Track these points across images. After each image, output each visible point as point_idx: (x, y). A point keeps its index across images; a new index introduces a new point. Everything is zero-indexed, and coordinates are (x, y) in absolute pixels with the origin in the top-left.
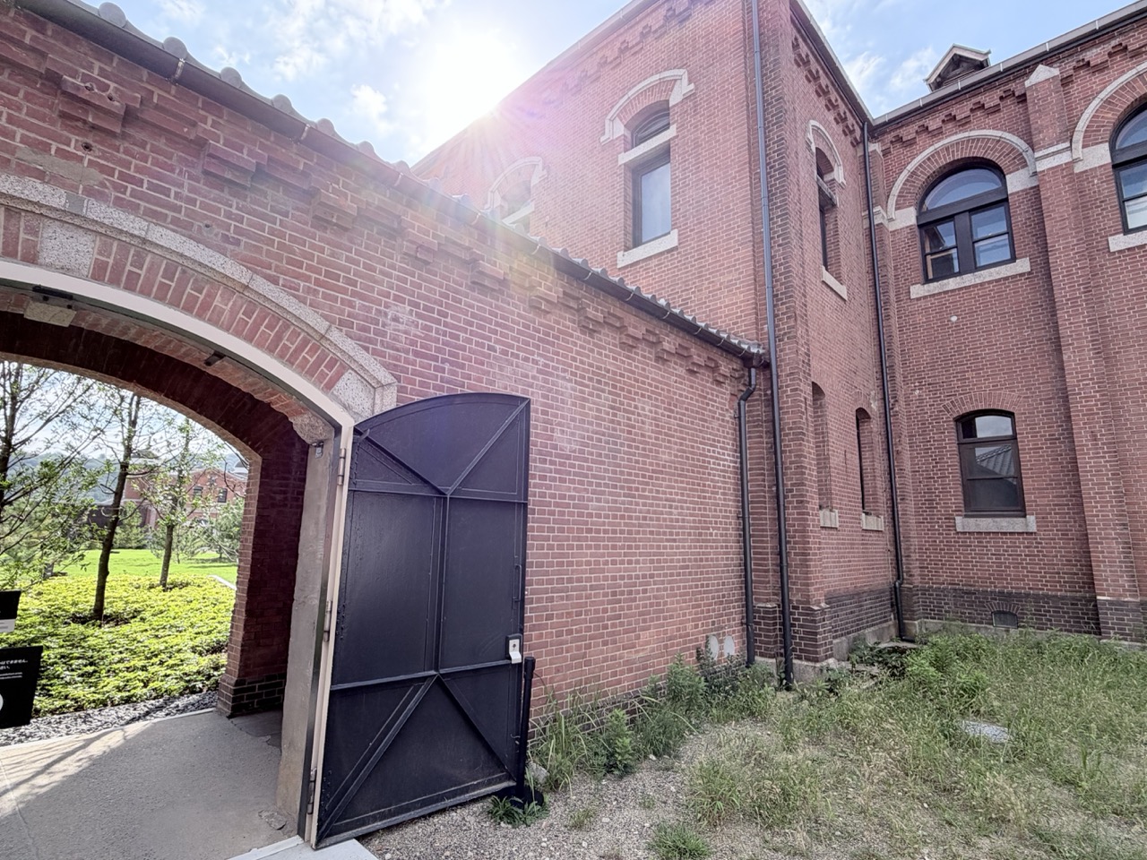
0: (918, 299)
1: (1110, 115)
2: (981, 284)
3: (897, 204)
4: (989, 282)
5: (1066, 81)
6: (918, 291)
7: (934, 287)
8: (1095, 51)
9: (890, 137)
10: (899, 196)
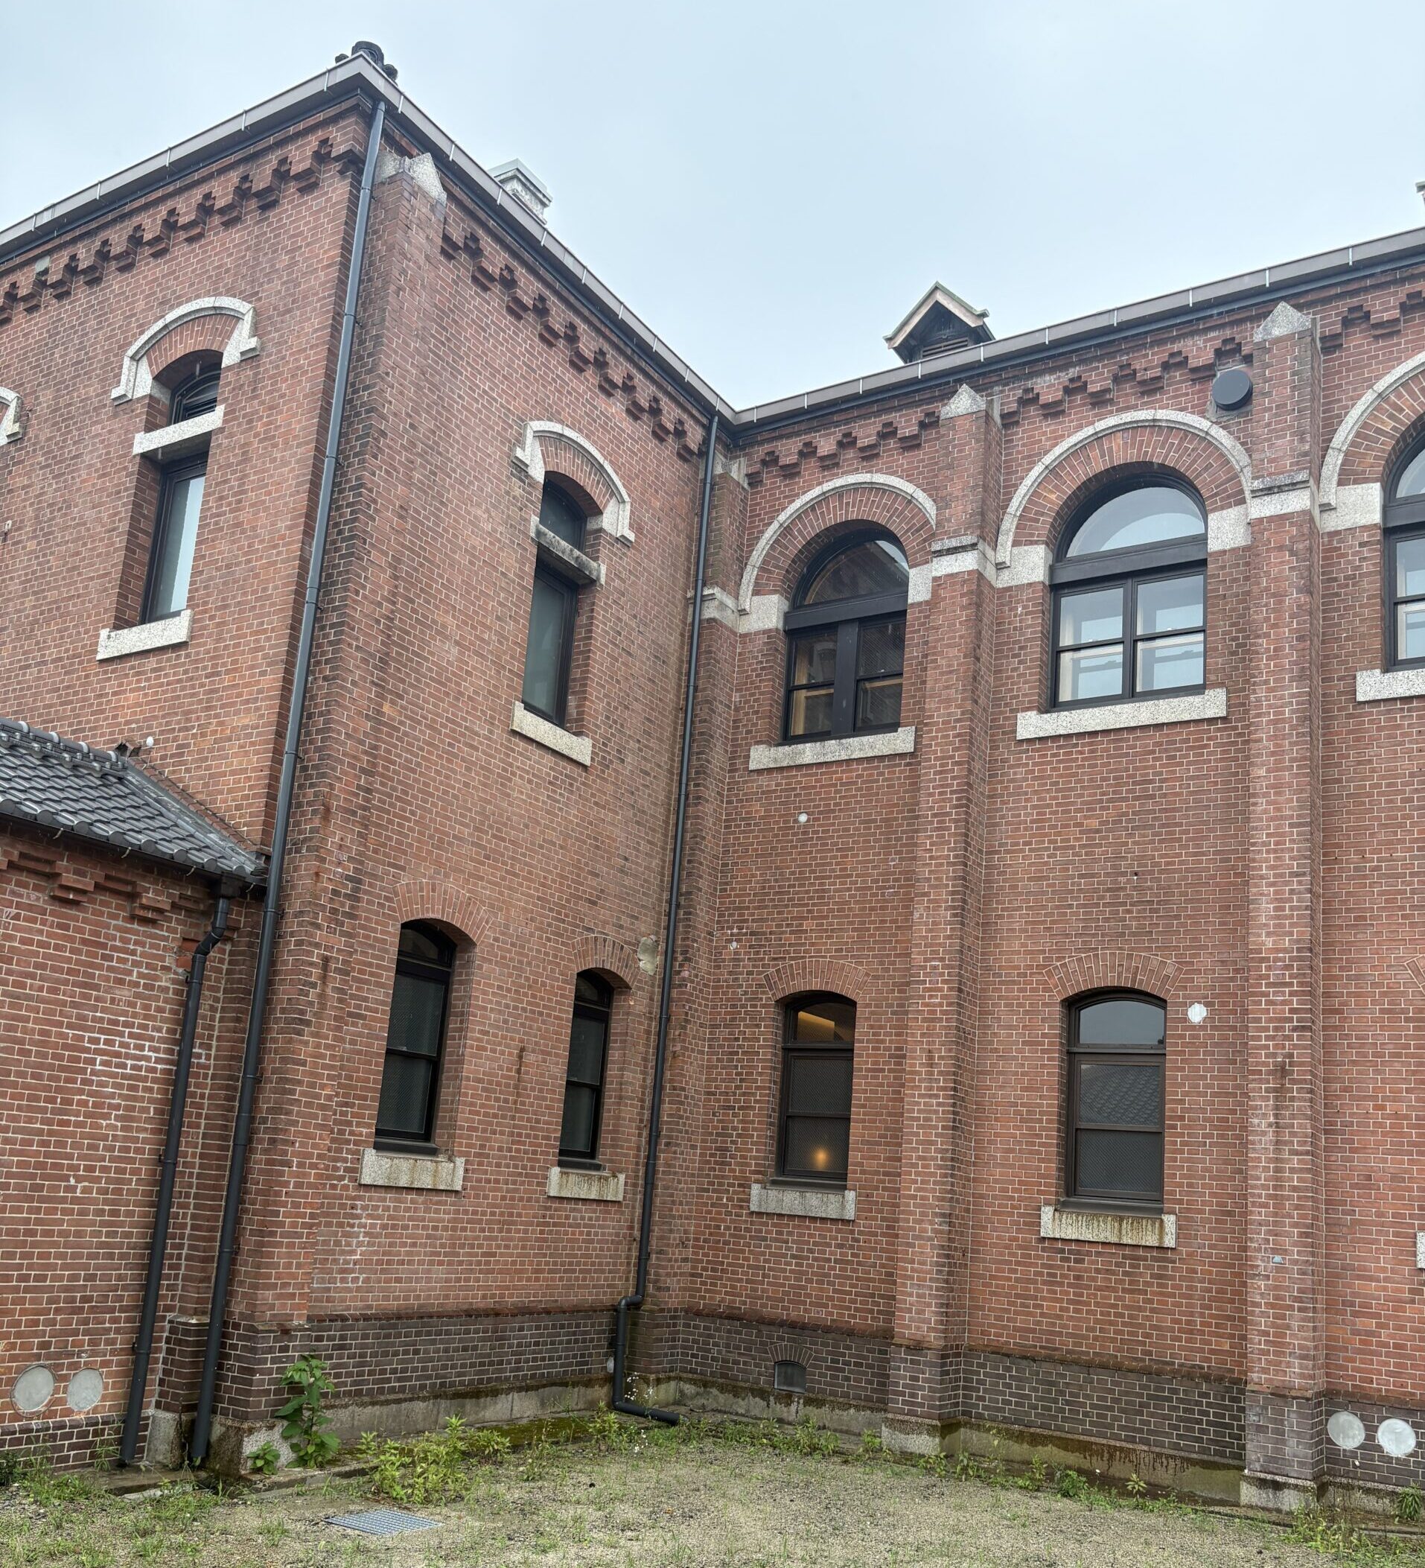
0: (759, 772)
1: (1053, 497)
2: (849, 761)
3: (756, 584)
4: (859, 760)
5: (1010, 420)
6: (761, 756)
7: (784, 755)
8: (1049, 379)
9: (760, 452)
10: (761, 569)
